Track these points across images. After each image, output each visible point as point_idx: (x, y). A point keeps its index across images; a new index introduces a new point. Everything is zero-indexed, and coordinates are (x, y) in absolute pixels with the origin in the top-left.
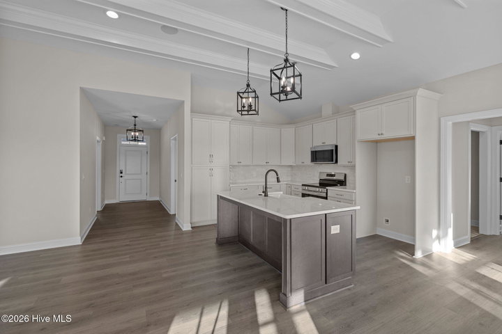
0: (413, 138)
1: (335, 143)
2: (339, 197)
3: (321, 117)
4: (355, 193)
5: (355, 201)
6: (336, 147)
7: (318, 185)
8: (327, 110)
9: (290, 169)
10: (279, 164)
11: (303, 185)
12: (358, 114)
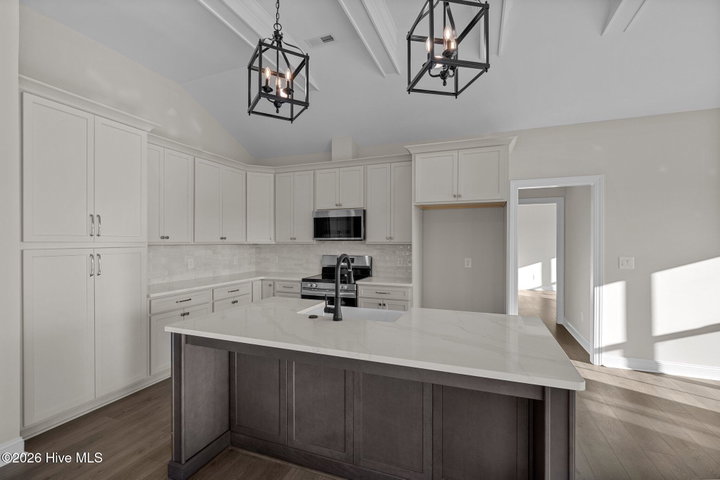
0: (503, 205)
1: (360, 205)
2: (380, 296)
3: (330, 159)
4: (412, 288)
5: (412, 300)
6: (365, 211)
7: (320, 278)
8: (342, 150)
9: (254, 250)
10: (243, 241)
11: (304, 280)
12: (419, 161)
